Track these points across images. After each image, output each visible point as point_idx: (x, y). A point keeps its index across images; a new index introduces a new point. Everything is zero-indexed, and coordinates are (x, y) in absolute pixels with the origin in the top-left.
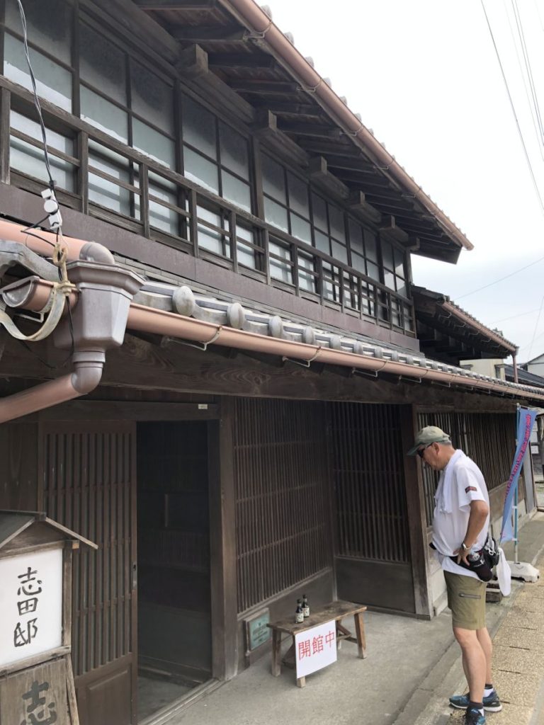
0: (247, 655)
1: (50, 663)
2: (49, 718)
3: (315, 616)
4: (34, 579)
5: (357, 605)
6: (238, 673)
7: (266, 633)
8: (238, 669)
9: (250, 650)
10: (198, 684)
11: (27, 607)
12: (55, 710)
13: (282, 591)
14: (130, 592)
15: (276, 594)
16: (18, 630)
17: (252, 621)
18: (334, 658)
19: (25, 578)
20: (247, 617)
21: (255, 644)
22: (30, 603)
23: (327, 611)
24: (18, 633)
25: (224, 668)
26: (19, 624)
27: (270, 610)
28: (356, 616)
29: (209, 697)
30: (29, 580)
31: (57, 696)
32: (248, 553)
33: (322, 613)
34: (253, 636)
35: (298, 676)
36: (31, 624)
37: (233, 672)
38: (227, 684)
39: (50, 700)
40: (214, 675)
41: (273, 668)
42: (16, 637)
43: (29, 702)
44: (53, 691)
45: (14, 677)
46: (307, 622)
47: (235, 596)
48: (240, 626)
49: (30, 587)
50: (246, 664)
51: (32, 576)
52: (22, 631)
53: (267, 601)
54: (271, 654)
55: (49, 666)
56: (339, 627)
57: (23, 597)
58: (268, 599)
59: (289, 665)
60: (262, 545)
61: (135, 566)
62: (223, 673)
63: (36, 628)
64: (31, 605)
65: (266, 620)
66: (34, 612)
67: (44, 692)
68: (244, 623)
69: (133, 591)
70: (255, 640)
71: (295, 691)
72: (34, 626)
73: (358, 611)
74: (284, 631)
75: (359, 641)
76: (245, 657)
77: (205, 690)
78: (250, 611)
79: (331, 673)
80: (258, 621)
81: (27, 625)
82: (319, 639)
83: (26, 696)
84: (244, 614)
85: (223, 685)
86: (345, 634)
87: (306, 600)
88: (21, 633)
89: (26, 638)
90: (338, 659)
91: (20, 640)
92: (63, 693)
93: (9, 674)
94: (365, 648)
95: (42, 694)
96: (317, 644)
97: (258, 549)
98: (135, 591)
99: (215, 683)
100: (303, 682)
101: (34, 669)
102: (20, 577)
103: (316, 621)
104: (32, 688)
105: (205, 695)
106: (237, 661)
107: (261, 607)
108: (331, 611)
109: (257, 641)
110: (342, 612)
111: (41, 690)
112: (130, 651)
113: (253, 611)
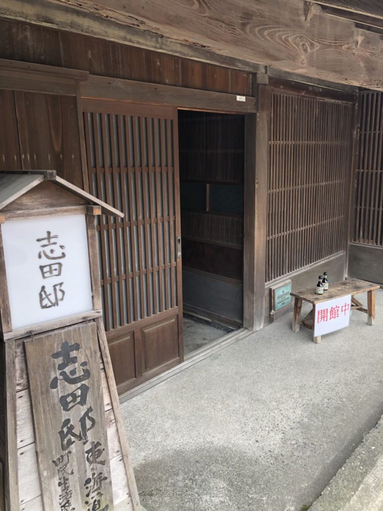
0: (271, 314)
1: (81, 325)
2: (83, 375)
3: (333, 290)
4: (55, 243)
5: (371, 283)
6: (264, 326)
7: (288, 298)
8: (264, 323)
9: (274, 310)
10: (233, 330)
11: (51, 271)
12: (88, 368)
13: (303, 267)
14: (176, 261)
15: (298, 269)
16: (43, 293)
17: (276, 289)
18: (346, 323)
19: (45, 242)
20: (273, 286)
21: (278, 306)
22: (54, 267)
23: (343, 287)
24: (44, 296)
25: (253, 321)
26: (43, 288)
27: (292, 281)
28: (370, 292)
29: (241, 342)
30: (50, 244)
31: (89, 356)
32: (277, 235)
33: (340, 288)
34: (277, 300)
35: (316, 335)
36: (58, 288)
37: (260, 325)
38: (255, 334)
39: (82, 359)
40: (244, 326)
41: (293, 326)
42: (41, 299)
43: (60, 360)
44: (85, 351)
45: (42, 338)
46: (326, 295)
47: (264, 269)
48: (267, 292)
49: (52, 251)
50: (270, 319)
51: (52, 241)
52: (48, 293)
53: (290, 275)
54: (292, 314)
55: (79, 328)
56: (353, 300)
57: (44, 261)
58: (290, 273)
59: (307, 325)
60: (289, 230)
61: (179, 240)
62: (252, 325)
63: (63, 292)
64: (56, 270)
65: (288, 289)
66: (59, 277)
67: (75, 351)
68: (270, 290)
69: (178, 260)
70: (279, 303)
71: (312, 345)
72: (61, 290)
73: (372, 288)
74: (305, 299)
75: (369, 312)
76: (270, 315)
77: (238, 336)
78: (276, 280)
79: (343, 334)
80: (282, 289)
81: (53, 288)
82: (336, 309)
83: (56, 356)
84: (271, 283)
85: (252, 333)
86: (357, 305)
87: (326, 277)
88: (47, 296)
89: (53, 301)
90: (350, 324)
91: (45, 302)
92: (96, 353)
93: (35, 335)
94: (374, 318)
95: (74, 354)
96: (334, 312)
97: (285, 233)
98: (180, 260)
99: (245, 332)
100: (319, 340)
101: (63, 331)
102: (38, 240)
103: (334, 294)
104: (62, 348)
105: (237, 340)
106: (263, 318)
107: (285, 278)
108: (347, 287)
109: (281, 304)
110: (357, 288)
111: (72, 350)
112: (177, 305)
113: (278, 281)
